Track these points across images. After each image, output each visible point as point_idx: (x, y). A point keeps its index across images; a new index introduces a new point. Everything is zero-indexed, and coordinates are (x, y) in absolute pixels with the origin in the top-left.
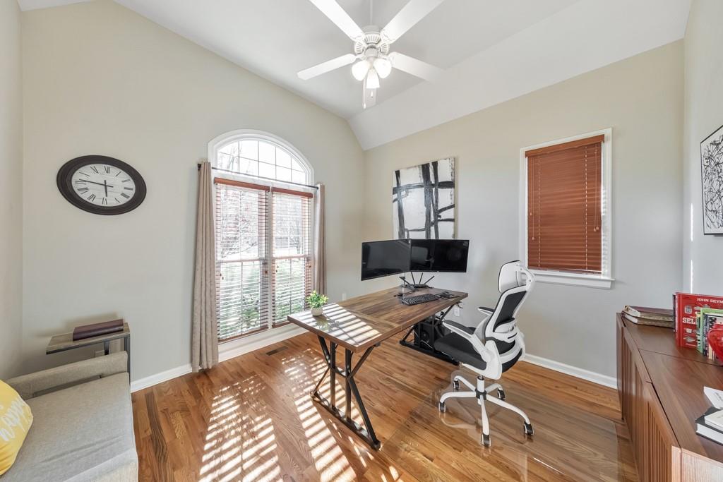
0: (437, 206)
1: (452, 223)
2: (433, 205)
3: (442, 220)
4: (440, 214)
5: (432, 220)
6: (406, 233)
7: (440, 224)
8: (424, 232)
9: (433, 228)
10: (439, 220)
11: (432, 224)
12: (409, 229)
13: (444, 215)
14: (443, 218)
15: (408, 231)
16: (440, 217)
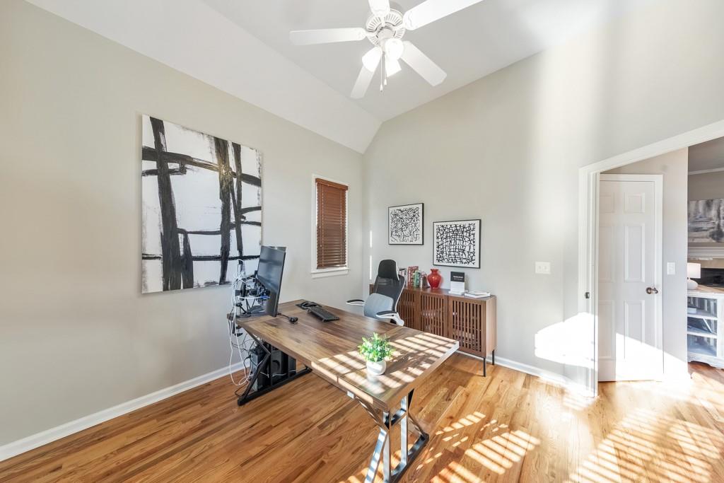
0: (240, 203)
1: (258, 228)
2: (234, 200)
3: (247, 223)
4: (244, 215)
5: (233, 220)
6: (181, 237)
7: (244, 228)
8: (219, 237)
9: (233, 232)
10: (243, 223)
11: (232, 226)
12: (188, 230)
13: (249, 216)
14: (247, 220)
15: (185, 233)
16: (244, 218)
